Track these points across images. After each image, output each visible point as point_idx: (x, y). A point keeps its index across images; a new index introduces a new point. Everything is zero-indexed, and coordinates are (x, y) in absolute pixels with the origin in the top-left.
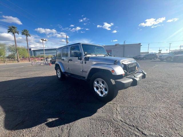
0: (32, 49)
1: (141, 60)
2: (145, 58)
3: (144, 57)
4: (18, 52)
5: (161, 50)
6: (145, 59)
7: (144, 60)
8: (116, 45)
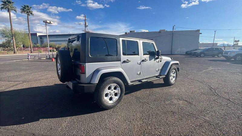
0: (38, 34)
1: (197, 56)
2: (204, 53)
3: (201, 53)
4: (14, 39)
5: (238, 41)
6: (202, 55)
7: (201, 57)
8: (160, 32)
